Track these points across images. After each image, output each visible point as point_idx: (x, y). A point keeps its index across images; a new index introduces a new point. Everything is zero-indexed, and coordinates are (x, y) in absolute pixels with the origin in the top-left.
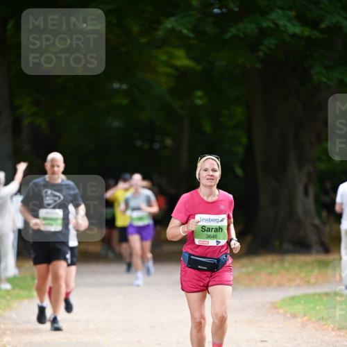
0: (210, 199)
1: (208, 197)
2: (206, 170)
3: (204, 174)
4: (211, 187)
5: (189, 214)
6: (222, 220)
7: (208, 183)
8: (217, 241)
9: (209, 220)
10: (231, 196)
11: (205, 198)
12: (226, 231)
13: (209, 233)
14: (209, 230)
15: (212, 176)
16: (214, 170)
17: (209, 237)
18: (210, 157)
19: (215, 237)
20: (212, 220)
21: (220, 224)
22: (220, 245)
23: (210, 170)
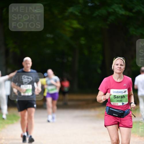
0: (119, 81)
1: (118, 79)
2: (117, 65)
3: (116, 67)
4: (119, 73)
5: (107, 88)
6: (125, 92)
7: (118, 71)
8: (122, 103)
9: (117, 92)
10: (130, 79)
11: (116, 80)
12: (127, 98)
13: (118, 99)
14: (118, 97)
15: (120, 68)
16: (121, 65)
17: (118, 101)
18: (119, 58)
19: (121, 101)
20: (119, 92)
21: (124, 94)
22: (124, 104)
23: (119, 65)
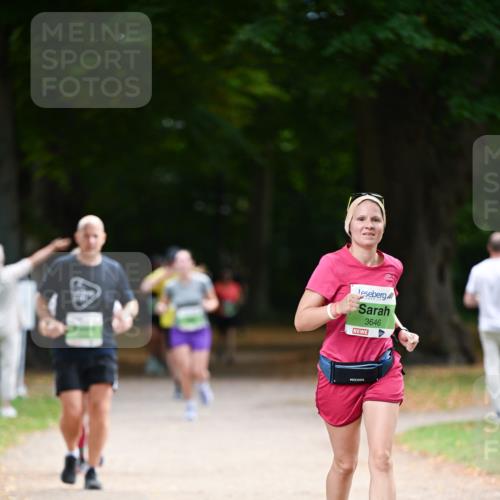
2: (362, 219)
3: (359, 226)
4: (368, 247)
6: (390, 297)
7: (366, 240)
8: (380, 331)
9: (372, 294)
13: (370, 316)
14: (370, 311)
15: (372, 229)
16: (375, 219)
17: (370, 323)
18: (368, 197)
19: (377, 323)
20: (377, 296)
21: (387, 302)
22: (383, 336)
23: (369, 219)
